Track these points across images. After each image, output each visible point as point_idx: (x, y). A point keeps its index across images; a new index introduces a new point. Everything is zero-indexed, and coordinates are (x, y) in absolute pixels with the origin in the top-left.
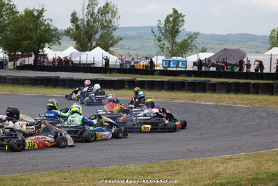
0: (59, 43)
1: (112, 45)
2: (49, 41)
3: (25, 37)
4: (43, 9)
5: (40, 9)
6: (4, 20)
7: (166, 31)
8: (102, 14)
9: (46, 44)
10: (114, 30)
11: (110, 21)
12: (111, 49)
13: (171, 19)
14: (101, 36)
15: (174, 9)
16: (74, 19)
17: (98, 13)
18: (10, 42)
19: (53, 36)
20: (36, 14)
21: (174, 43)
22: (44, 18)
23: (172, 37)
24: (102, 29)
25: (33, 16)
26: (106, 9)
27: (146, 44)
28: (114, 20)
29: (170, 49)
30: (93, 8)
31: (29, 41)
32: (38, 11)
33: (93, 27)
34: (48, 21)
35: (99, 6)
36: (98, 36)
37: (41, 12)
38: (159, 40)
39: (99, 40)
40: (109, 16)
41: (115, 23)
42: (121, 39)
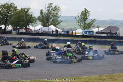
0: (36, 23)
1: (58, 24)
2: (32, 22)
3: (21, 20)
4: (29, 8)
5: (28, 8)
6: (12, 13)
7: (82, 18)
8: (53, 11)
9: (31, 24)
10: (59, 17)
11: (57, 14)
12: (57, 26)
13: (84, 13)
14: (53, 20)
15: (85, 9)
16: (41, 12)
17: (52, 10)
18: (14, 23)
19: (33, 20)
20: (26, 10)
21: (85, 24)
22: (30, 12)
23: (84, 21)
24: (53, 17)
25: (25, 11)
26: (55, 9)
27: (69, 24)
28: (59, 13)
29: (83, 26)
30: (50, 8)
31: (23, 22)
32: (27, 9)
33: (49, 16)
34: (31, 13)
35: (52, 7)
36: (51, 20)
37: (28, 10)
38: (79, 22)
39: (52, 22)
40: (56, 12)
41: (59, 14)
42: (61, 22)
